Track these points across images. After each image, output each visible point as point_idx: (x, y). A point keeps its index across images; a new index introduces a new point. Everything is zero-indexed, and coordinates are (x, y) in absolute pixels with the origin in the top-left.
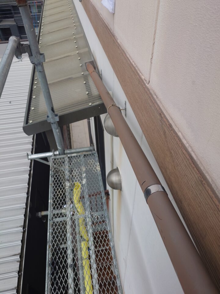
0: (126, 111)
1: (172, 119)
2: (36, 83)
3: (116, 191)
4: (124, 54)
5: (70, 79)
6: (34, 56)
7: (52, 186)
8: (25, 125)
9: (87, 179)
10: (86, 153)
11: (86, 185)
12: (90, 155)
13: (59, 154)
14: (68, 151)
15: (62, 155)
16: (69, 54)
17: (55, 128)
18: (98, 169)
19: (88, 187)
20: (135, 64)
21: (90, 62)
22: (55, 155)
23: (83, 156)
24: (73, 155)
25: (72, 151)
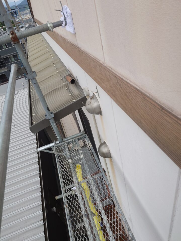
0: (98, 93)
2: (32, 98)
3: (107, 160)
4: (87, 55)
6: (29, 74)
7: (59, 165)
8: (31, 126)
9: (84, 154)
10: (79, 137)
11: (84, 158)
12: (82, 137)
13: (60, 143)
14: (66, 139)
15: (62, 142)
17: (52, 123)
18: (90, 146)
19: (85, 159)
20: (95, 57)
21: (68, 75)
22: (56, 144)
23: (77, 140)
24: (70, 141)
25: (69, 138)
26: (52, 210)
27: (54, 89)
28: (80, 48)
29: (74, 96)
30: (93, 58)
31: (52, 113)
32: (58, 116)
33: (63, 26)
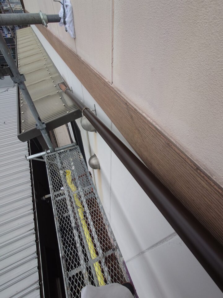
0: (96, 111)
1: (136, 105)
2: (22, 102)
3: (96, 171)
4: (88, 67)
5: (48, 97)
6: (15, 76)
7: (50, 175)
8: (19, 134)
9: (75, 166)
10: (71, 148)
11: (75, 170)
12: (74, 149)
13: (51, 152)
14: (57, 149)
15: (53, 152)
17: (44, 133)
18: (81, 158)
19: (77, 171)
20: (98, 72)
21: (62, 83)
22: (47, 153)
23: (69, 150)
24: (61, 151)
25: (60, 148)
27: (46, 95)
28: (80, 57)
29: (68, 107)
30: (96, 73)
31: (43, 123)
32: (51, 126)
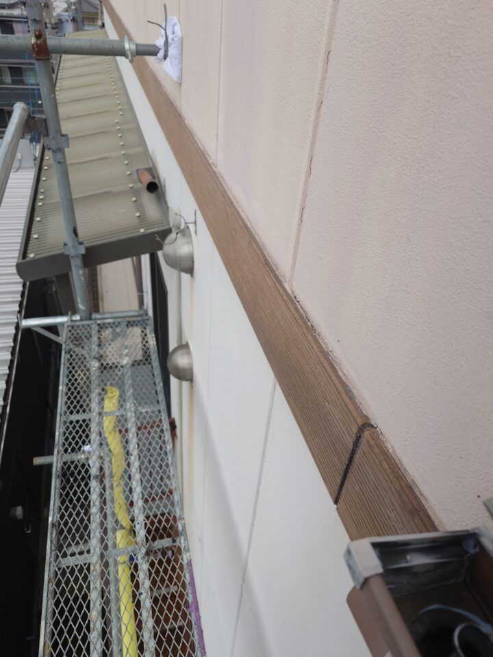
0: (196, 225)
2: (41, 197)
4: (191, 137)
5: (106, 195)
6: (51, 136)
8: (21, 261)
10: (131, 319)
11: (128, 366)
12: (139, 321)
13: (81, 320)
14: (98, 316)
15: (86, 320)
16: (107, 155)
17: (76, 266)
18: (152, 343)
20: (203, 147)
21: (146, 169)
22: (72, 321)
23: (125, 323)
24: (107, 321)
25: (106, 316)
26: (12, 511)
27: (101, 191)
28: (183, 118)
29: (146, 220)
30: (200, 149)
31: (81, 243)
32: (95, 256)
33: (158, 59)
